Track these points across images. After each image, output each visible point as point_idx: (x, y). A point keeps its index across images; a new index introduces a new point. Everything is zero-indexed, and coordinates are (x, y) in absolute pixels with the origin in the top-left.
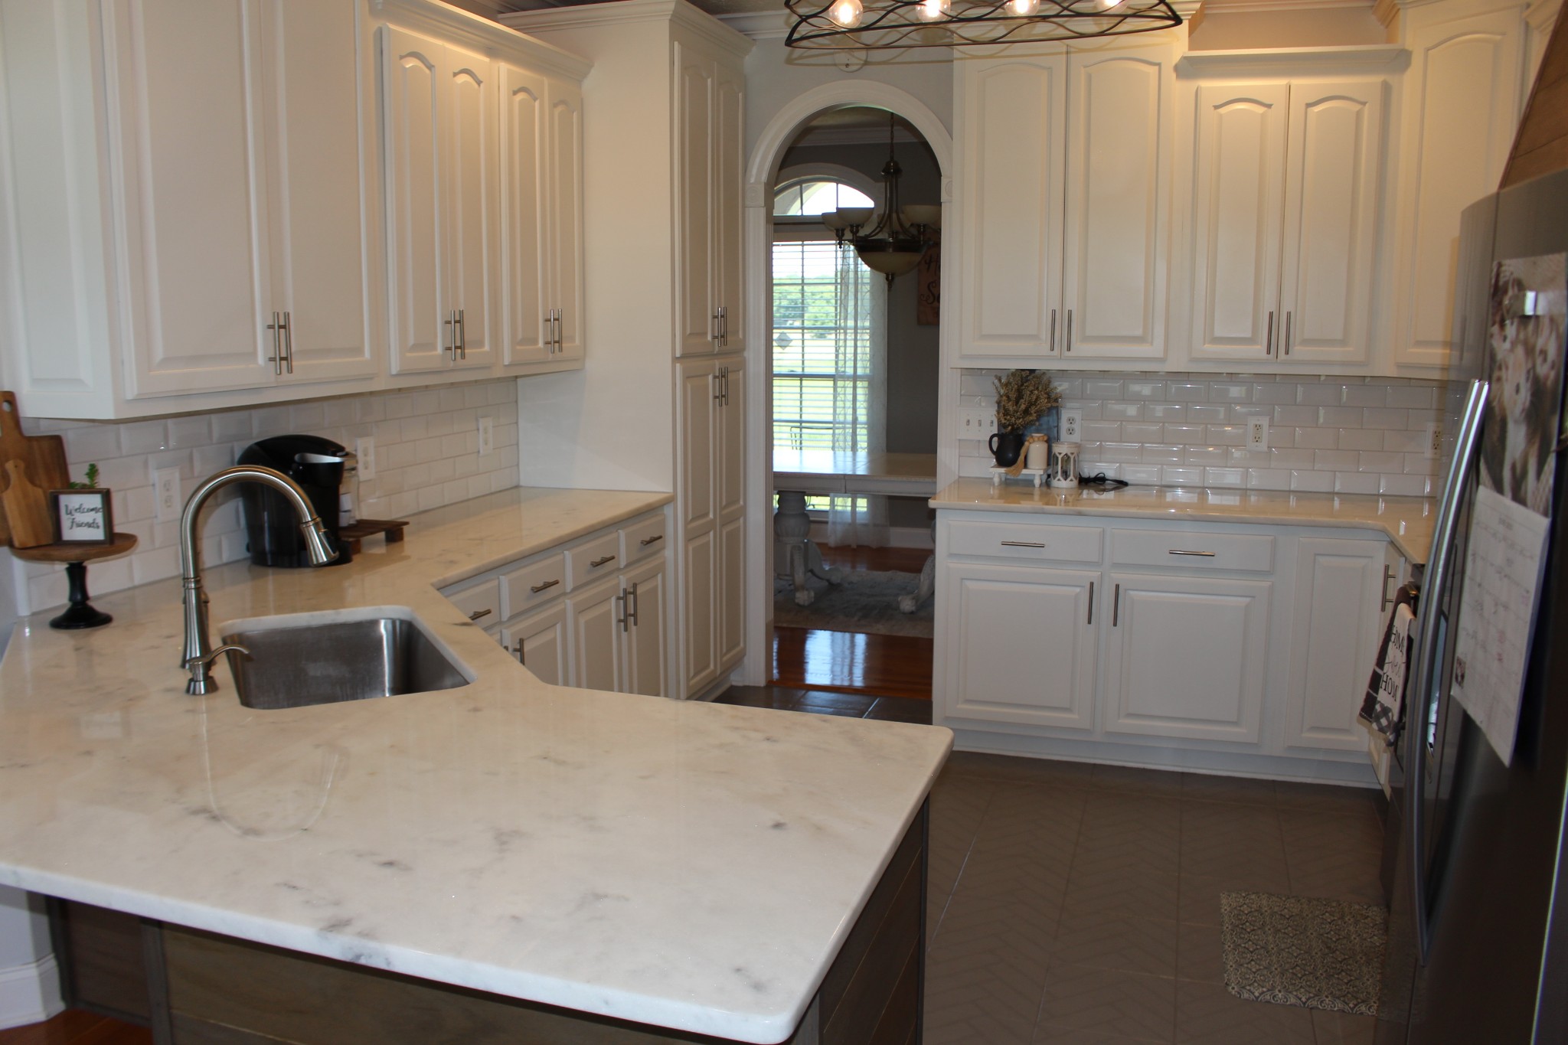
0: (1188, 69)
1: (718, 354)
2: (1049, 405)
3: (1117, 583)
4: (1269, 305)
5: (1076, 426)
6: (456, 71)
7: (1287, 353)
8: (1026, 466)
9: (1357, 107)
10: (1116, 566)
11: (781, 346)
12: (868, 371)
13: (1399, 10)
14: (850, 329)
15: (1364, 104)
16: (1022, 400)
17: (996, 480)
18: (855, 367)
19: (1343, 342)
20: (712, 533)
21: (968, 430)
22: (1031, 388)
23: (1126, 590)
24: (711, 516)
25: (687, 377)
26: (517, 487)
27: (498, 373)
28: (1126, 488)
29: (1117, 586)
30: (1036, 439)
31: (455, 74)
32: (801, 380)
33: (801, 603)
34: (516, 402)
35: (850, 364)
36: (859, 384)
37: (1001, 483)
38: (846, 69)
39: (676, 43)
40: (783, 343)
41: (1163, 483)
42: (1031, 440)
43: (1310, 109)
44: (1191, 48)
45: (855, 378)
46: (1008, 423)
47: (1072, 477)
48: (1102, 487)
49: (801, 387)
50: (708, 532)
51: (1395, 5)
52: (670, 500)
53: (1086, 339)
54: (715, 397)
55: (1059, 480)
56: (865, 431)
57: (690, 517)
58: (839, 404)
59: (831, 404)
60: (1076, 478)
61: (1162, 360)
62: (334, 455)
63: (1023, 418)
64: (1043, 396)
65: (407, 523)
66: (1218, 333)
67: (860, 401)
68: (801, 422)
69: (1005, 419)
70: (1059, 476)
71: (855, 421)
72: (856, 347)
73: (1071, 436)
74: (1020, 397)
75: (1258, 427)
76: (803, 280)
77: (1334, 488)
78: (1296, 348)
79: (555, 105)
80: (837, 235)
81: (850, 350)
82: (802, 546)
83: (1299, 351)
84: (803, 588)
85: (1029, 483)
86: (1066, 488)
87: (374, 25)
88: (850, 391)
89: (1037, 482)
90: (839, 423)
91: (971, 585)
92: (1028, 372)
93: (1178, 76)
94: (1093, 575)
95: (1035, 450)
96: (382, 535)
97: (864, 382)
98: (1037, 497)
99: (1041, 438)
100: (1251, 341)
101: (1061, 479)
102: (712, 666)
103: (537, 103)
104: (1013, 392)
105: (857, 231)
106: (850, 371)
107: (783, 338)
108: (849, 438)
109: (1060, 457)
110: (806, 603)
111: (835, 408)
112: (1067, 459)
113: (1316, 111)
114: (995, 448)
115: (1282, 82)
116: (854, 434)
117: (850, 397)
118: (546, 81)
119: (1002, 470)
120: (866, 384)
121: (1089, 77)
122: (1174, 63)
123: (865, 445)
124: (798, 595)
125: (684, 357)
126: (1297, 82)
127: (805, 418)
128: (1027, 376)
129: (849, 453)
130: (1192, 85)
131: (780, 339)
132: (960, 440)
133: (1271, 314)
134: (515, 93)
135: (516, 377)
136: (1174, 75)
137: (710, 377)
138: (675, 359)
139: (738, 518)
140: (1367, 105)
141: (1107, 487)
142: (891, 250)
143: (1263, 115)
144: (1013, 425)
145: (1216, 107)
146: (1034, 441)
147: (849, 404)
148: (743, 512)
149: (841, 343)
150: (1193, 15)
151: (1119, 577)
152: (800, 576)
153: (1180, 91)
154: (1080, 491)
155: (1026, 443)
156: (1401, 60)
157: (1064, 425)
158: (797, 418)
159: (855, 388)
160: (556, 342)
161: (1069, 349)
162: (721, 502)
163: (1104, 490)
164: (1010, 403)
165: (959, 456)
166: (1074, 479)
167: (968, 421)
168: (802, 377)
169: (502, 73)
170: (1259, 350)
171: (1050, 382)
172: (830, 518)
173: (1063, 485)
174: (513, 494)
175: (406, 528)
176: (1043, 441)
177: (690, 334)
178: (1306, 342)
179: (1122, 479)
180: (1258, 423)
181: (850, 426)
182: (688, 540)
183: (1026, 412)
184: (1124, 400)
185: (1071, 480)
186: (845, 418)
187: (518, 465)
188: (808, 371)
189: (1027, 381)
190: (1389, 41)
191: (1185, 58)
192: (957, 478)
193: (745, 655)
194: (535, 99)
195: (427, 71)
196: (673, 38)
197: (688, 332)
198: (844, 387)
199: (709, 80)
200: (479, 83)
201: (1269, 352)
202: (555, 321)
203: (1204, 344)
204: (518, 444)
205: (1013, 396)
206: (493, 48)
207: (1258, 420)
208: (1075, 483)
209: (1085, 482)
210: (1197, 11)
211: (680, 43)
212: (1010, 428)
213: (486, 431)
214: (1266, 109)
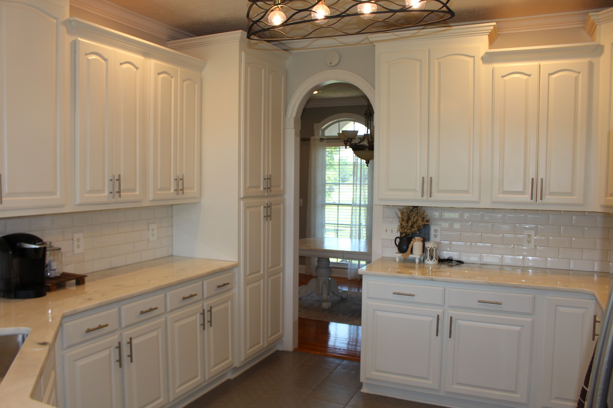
0: (488, 58)
1: (266, 196)
2: (423, 223)
3: (451, 316)
4: (532, 174)
5: (438, 234)
6: (122, 62)
7: (541, 199)
8: (412, 252)
9: (576, 74)
10: (451, 307)
11: (330, 192)
12: (367, 203)
13: (596, 25)
14: (358, 184)
15: (579, 73)
16: (410, 221)
17: (397, 259)
18: (360, 201)
19: (571, 194)
20: (262, 281)
21: (386, 234)
22: (414, 215)
23: (456, 319)
24: (262, 272)
25: (247, 207)
26: (172, 256)
27: (146, 204)
28: (463, 265)
29: (451, 318)
30: (416, 240)
31: (121, 64)
32: (338, 206)
33: (325, 307)
34: (172, 216)
35: (358, 200)
36: (362, 208)
37: (400, 261)
38: (331, 65)
39: (243, 52)
40: (331, 190)
41: (482, 263)
42: (414, 241)
43: (550, 76)
44: (490, 48)
45: (360, 206)
46: (403, 232)
47: (434, 259)
48: (451, 264)
49: (338, 209)
50: (260, 280)
51: (594, 23)
52: (236, 266)
53: (440, 191)
54: (265, 217)
55: (428, 260)
56: (364, 229)
57: (248, 273)
58: (354, 217)
59: (350, 217)
60: (436, 259)
61: (478, 202)
62: (35, 244)
63: (410, 229)
64: (420, 219)
65: (86, 276)
66: (506, 189)
67: (362, 216)
68: (338, 224)
69: (402, 230)
70: (428, 258)
71: (360, 225)
72: (361, 192)
73: (436, 238)
74: (409, 219)
75: (529, 236)
76: (339, 163)
77: (570, 267)
78: (546, 197)
79: (184, 81)
80: (345, 143)
81: (358, 194)
82: (327, 281)
83: (548, 198)
84: (326, 301)
85: (413, 261)
86: (432, 265)
87: (71, 39)
88: (358, 211)
89: (417, 261)
90: (353, 225)
91: (379, 313)
92: (412, 207)
93: (483, 62)
94: (439, 311)
95: (417, 244)
96: (74, 281)
97: (364, 208)
98: (417, 269)
99: (419, 240)
100: (523, 193)
101: (429, 260)
102: (261, 343)
103: (173, 79)
104: (405, 217)
105: (351, 141)
106: (358, 203)
107: (331, 188)
108: (358, 232)
109: (428, 249)
110: (327, 308)
111: (352, 218)
112: (431, 250)
113: (554, 77)
114: (397, 244)
115: (535, 63)
116: (360, 230)
117: (358, 214)
118: (179, 69)
119: (400, 255)
120: (365, 208)
121: (440, 64)
122: (481, 56)
123: (365, 235)
124: (323, 304)
125: (245, 198)
126: (543, 63)
127: (339, 223)
128: (412, 209)
129: (358, 240)
130: (489, 67)
131: (329, 189)
132: (382, 239)
133: (533, 179)
134: (159, 74)
135: (172, 205)
136: (481, 62)
137: (262, 207)
138: (240, 199)
139: (280, 273)
140: (581, 73)
141: (454, 264)
142: (367, 150)
143: (526, 80)
144: (406, 233)
145: (503, 77)
146: (416, 241)
147: (358, 217)
148: (283, 269)
149: (355, 190)
150: (490, 33)
151: (452, 312)
152: (325, 296)
153: (484, 69)
154: (438, 266)
155: (412, 242)
156: (599, 50)
157: (432, 233)
158: (336, 223)
159: (360, 210)
160: (180, 190)
161: (431, 196)
162: (268, 264)
163: (452, 266)
164: (404, 222)
165: (382, 247)
166: (435, 260)
167: (386, 230)
168: (338, 205)
169: (152, 64)
170: (527, 197)
171: (424, 212)
172: (349, 267)
173: (431, 263)
174: (170, 258)
175: (86, 279)
176: (420, 241)
177: (249, 187)
178: (551, 194)
179: (461, 260)
180: (529, 234)
181: (358, 226)
182: (247, 284)
183: (412, 226)
184: (462, 221)
185: (434, 261)
186: (356, 223)
187: (172, 246)
188: (341, 203)
189: (412, 211)
190: (592, 41)
191: (487, 53)
192: (381, 257)
193: (283, 337)
194: (172, 77)
195: (103, 61)
196: (241, 50)
197: (248, 186)
198: (356, 210)
199: (263, 70)
200: (137, 68)
201: (532, 199)
202: (179, 180)
203: (499, 194)
204: (172, 236)
205: (405, 218)
206: (147, 53)
207: (529, 232)
208: (436, 262)
209: (441, 261)
210: (492, 30)
211: (245, 52)
212: (404, 234)
213: (153, 230)
214: (528, 77)
